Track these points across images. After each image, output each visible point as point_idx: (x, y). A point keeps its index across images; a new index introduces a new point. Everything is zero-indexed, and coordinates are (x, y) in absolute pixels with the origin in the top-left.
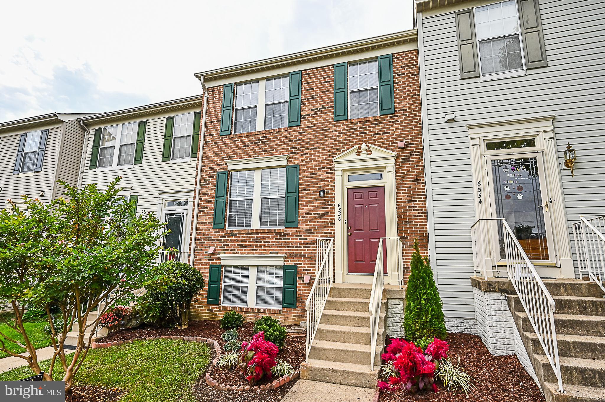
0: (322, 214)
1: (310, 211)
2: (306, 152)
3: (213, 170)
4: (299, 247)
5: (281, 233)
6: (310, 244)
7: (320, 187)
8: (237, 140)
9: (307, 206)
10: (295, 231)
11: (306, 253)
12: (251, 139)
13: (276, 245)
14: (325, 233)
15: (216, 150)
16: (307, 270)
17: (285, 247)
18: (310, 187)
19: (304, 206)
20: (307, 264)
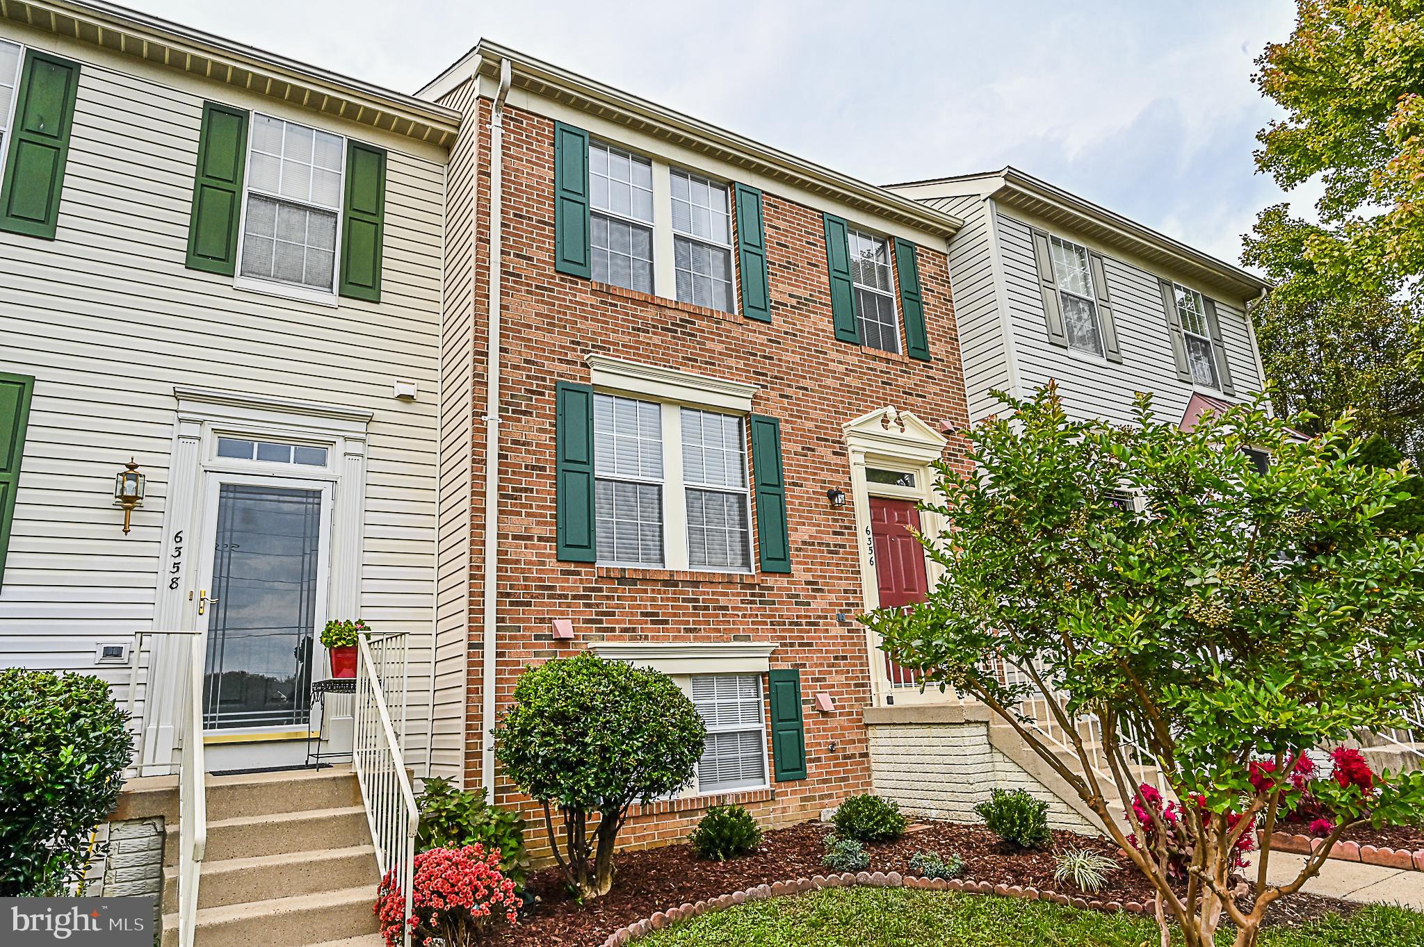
0: (835, 546)
1: (811, 537)
2: (788, 391)
3: (541, 371)
4: (797, 624)
5: (752, 586)
6: (819, 617)
7: (824, 482)
8: (611, 304)
9: (804, 524)
10: (783, 581)
11: (813, 638)
12: (651, 313)
13: (744, 616)
14: (846, 591)
15: (545, 309)
16: (818, 680)
17: (765, 623)
18: (805, 479)
19: (798, 523)
20: (816, 665)
